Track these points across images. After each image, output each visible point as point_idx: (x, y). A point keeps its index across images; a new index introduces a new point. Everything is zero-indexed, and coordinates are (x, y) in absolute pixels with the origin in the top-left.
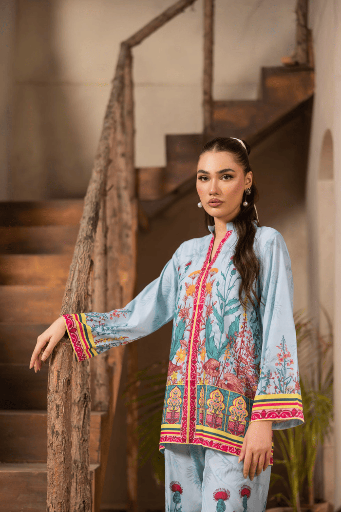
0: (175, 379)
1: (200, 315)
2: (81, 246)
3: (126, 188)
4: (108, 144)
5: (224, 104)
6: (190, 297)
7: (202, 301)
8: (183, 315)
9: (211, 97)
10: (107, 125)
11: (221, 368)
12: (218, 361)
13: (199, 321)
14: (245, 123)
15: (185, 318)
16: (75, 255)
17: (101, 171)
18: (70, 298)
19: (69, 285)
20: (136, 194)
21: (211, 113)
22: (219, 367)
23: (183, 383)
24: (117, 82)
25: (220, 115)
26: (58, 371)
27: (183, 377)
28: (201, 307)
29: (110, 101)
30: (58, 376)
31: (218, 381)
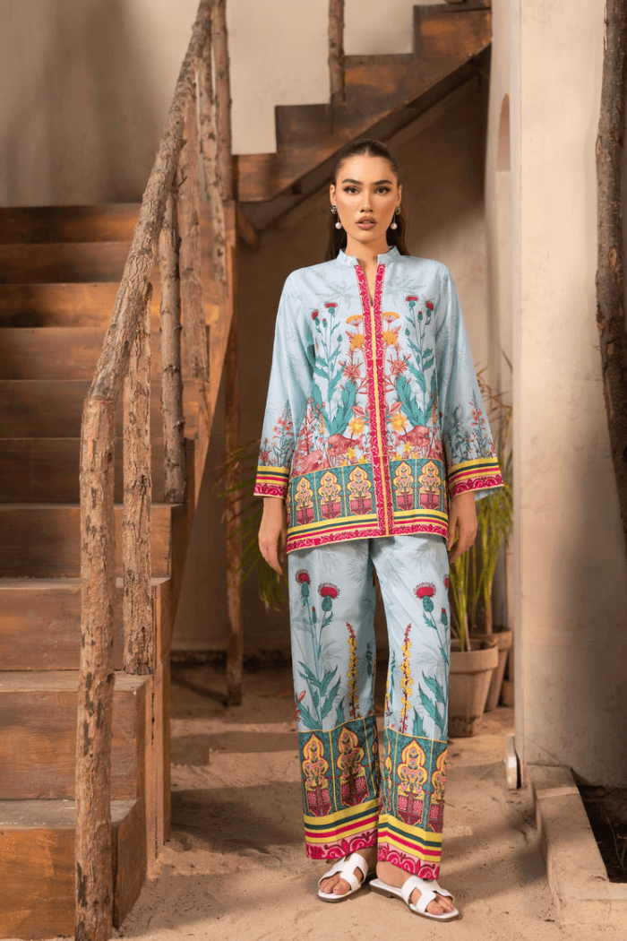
0: (353, 458)
1: (380, 373)
2: (134, 263)
3: (216, 184)
4: (182, 118)
5: (360, 61)
6: (357, 350)
7: (380, 355)
8: (351, 374)
9: (341, 51)
10: (180, 90)
11: (431, 435)
12: (425, 426)
13: (381, 380)
14: (390, 88)
15: (354, 378)
16: (124, 276)
17: (168, 156)
18: (114, 338)
19: (114, 318)
20: (234, 194)
21: (342, 75)
22: (428, 434)
23: (369, 461)
24: (199, 28)
25: (353, 76)
26: (94, 442)
27: (365, 453)
28: (380, 362)
29: (188, 55)
30: (94, 449)
31: (430, 451)
